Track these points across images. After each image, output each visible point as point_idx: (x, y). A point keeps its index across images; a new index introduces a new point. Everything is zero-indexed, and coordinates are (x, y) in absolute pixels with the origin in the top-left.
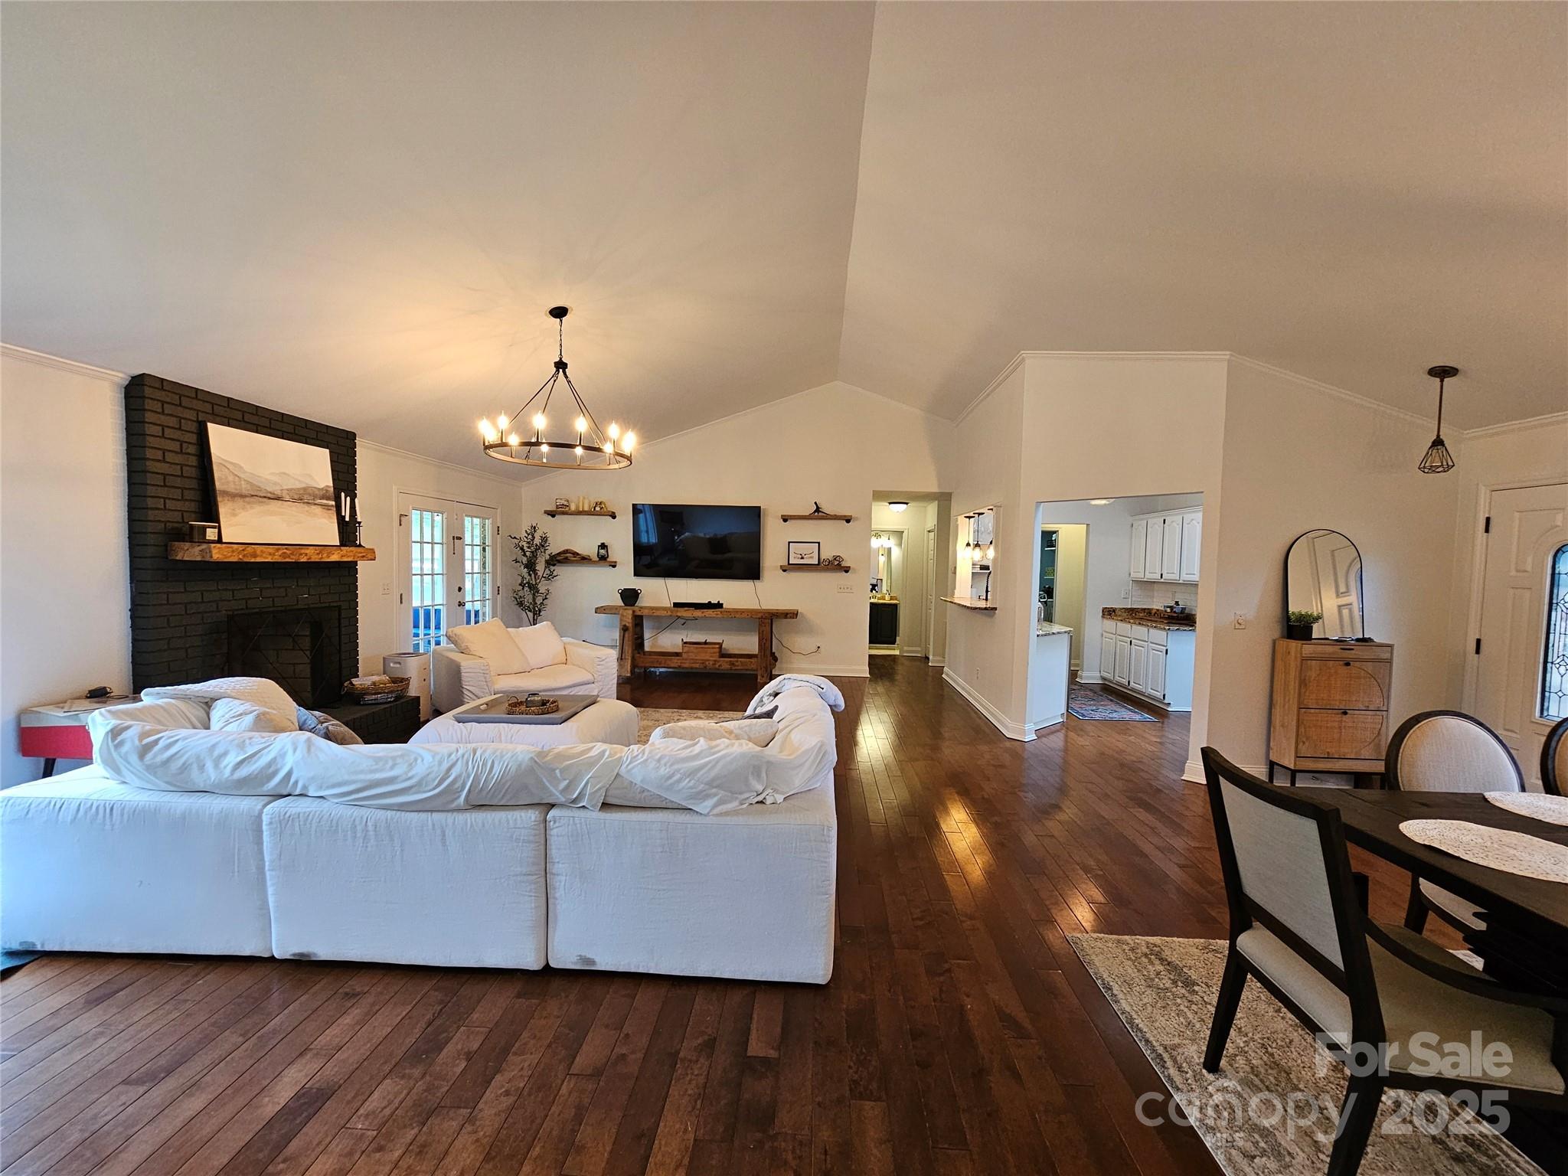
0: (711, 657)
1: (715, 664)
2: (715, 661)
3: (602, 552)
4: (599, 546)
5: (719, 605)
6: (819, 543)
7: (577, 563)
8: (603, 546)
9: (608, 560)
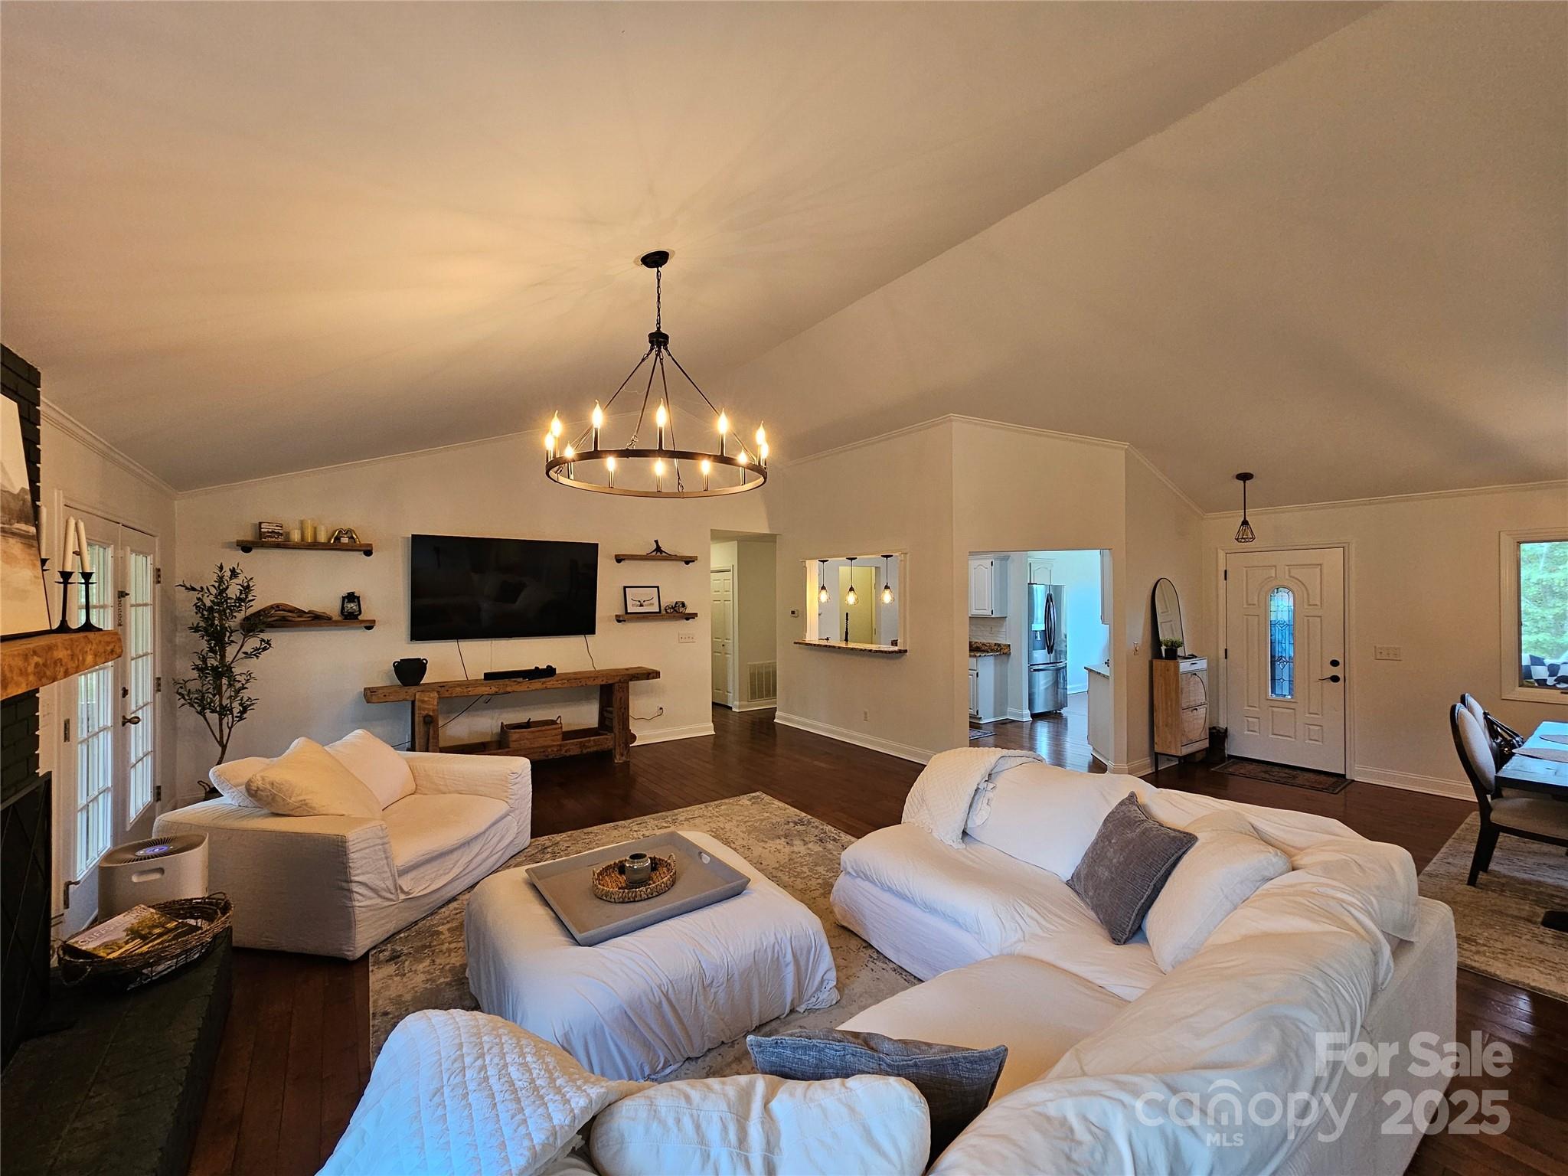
0: (553, 741)
1: (561, 750)
2: (560, 746)
3: (351, 606)
4: (344, 598)
5: (550, 671)
6: (658, 587)
7: (305, 625)
8: (351, 597)
9: (360, 618)
